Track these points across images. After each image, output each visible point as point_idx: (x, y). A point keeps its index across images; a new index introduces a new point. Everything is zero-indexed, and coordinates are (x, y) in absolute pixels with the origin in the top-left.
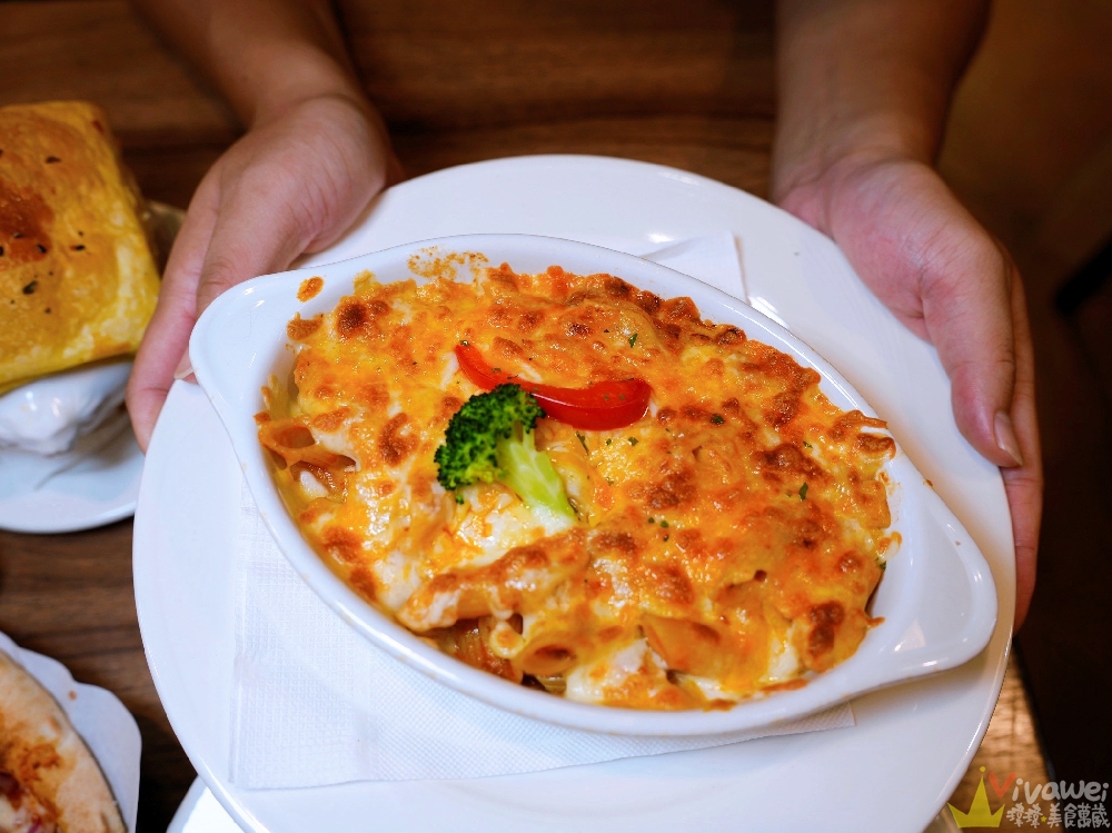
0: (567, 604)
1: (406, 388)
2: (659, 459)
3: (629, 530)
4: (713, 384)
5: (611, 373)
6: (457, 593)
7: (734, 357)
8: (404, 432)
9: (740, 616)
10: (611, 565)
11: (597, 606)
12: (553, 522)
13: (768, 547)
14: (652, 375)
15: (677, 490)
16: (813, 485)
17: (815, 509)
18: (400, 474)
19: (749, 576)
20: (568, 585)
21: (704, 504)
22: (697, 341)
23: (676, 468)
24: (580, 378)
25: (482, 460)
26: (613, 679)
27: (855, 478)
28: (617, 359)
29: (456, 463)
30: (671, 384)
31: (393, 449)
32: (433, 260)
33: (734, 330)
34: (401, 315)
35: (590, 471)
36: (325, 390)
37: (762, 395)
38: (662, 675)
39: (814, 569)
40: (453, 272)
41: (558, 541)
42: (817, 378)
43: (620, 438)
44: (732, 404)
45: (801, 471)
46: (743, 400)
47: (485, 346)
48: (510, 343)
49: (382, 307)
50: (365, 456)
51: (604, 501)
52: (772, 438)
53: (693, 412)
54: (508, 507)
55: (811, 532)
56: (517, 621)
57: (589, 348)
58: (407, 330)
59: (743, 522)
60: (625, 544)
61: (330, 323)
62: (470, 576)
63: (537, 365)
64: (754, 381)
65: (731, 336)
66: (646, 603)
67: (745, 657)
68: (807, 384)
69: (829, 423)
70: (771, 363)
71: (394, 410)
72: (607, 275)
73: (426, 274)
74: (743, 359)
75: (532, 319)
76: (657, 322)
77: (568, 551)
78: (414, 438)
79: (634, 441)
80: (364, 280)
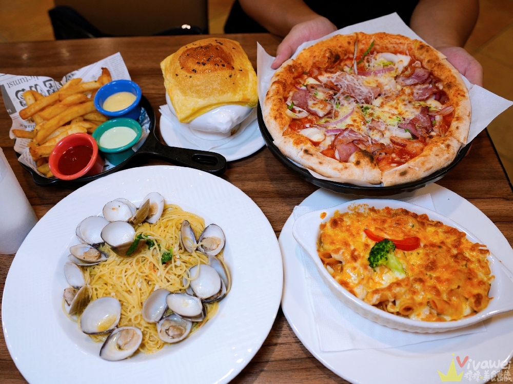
0: (408, 296)
1: (354, 242)
2: (426, 258)
3: (421, 276)
4: (436, 237)
5: (409, 235)
6: (380, 294)
7: (441, 230)
8: (356, 253)
9: (454, 298)
10: (418, 286)
11: (415, 297)
12: (401, 276)
13: (460, 279)
14: (420, 236)
15: (432, 266)
16: (468, 263)
17: (470, 270)
18: (357, 264)
19: (457, 287)
20: (408, 292)
21: (440, 269)
22: (430, 226)
23: (431, 260)
24: (400, 237)
25: (384, 259)
26: (423, 316)
27: (479, 261)
28: (409, 231)
29: (376, 260)
30: (425, 238)
31: (354, 258)
32: (354, 206)
33: (440, 222)
34: (347, 222)
35: (408, 262)
36: (332, 243)
37: (450, 240)
38: (436, 314)
39: (472, 285)
40: (359, 209)
41: (403, 280)
42: (465, 235)
43: (414, 252)
44: (443, 243)
45: (464, 260)
46: (445, 241)
47: (372, 229)
48: (379, 229)
49: (342, 220)
50: (346, 260)
51: (412, 270)
52: (455, 252)
53: (433, 245)
54: (387, 272)
55: (470, 276)
56: (394, 302)
57: (402, 229)
58: (349, 226)
59: (451, 273)
60: (421, 281)
61: (328, 225)
62: (383, 290)
63: (388, 234)
64: (448, 236)
65: (438, 224)
66: (429, 296)
67: (457, 310)
68: (462, 236)
69: (470, 247)
70: (452, 231)
71: (352, 248)
72: (402, 209)
73: (352, 210)
74: (443, 230)
75: (384, 222)
76: (418, 221)
77: (406, 283)
78: (359, 255)
79: (418, 254)
80: (336, 213)
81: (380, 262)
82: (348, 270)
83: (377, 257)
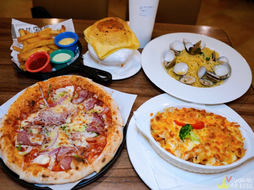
0: (203, 154)
1: (170, 127)
2: (209, 132)
3: (208, 142)
4: (212, 121)
5: (198, 121)
6: (189, 154)
7: (213, 117)
8: (172, 133)
9: (227, 152)
10: (207, 148)
11: (207, 153)
12: (198, 143)
13: (228, 142)
14: (203, 121)
15: (213, 136)
16: (230, 133)
17: (232, 136)
18: (174, 139)
19: (228, 146)
20: (203, 151)
21: (217, 138)
22: (207, 116)
23: (212, 133)
24: (194, 123)
26: (213, 163)
27: (236, 131)
28: (198, 119)
30: (206, 122)
31: (172, 136)
32: (167, 109)
33: (212, 113)
34: (164, 117)
35: (200, 135)
36: (158, 129)
37: (219, 122)
38: (219, 162)
39: (235, 144)
40: (169, 110)
41: (199, 145)
42: (226, 118)
43: (202, 130)
44: (215, 123)
45: (228, 131)
46: (217, 123)
47: (178, 120)
48: (182, 119)
49: (161, 117)
50: (167, 137)
51: (203, 139)
52: (222, 127)
53: (211, 125)
54: (190, 142)
55: (233, 139)
56: (196, 158)
57: (194, 118)
58: (166, 119)
59: (223, 139)
60: (208, 144)
61: (155, 119)
62: (190, 151)
63: (187, 122)
64: (217, 120)
65: (211, 114)
66: (214, 152)
67: (229, 157)
68: (225, 119)
69: (230, 124)
70: (219, 117)
71: (170, 131)
72: (191, 108)
73: (166, 111)
74: (215, 117)
75: (184, 115)
76: (201, 114)
77: (201, 146)
78: (174, 134)
79: (204, 130)
80: (158, 113)
81: (186, 136)
82: (169, 143)
83: (184, 134)
